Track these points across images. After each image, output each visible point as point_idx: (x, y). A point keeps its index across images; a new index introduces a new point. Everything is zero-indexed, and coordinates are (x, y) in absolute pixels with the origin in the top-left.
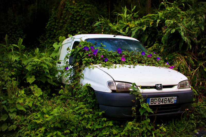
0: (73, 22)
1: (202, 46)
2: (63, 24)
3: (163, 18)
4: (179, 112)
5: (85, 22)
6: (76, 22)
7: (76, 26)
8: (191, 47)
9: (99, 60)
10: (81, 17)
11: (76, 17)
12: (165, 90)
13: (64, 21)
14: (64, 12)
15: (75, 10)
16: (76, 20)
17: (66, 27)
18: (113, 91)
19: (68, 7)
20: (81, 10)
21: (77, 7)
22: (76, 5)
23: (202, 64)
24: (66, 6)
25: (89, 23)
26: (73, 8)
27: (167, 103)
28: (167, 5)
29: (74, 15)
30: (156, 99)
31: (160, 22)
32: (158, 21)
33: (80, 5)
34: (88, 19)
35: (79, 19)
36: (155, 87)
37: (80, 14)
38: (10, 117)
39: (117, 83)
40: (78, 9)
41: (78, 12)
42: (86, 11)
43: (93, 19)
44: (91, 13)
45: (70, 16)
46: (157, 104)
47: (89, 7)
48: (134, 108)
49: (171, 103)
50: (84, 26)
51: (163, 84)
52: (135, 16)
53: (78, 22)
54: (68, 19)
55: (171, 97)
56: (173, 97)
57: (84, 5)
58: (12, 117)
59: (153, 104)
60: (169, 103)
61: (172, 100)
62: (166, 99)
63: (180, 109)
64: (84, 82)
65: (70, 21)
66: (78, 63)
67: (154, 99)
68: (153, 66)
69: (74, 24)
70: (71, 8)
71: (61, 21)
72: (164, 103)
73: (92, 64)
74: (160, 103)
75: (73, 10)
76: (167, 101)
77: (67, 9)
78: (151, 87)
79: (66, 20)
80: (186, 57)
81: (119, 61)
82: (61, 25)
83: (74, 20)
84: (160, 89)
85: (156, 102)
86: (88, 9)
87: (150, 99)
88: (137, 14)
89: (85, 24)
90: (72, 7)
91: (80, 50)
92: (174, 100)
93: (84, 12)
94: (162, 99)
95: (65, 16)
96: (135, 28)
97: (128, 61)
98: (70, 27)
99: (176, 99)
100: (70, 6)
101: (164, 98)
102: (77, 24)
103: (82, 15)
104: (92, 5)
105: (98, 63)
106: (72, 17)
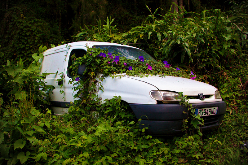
0: (22, 38)
3: (155, 30)
7: (26, 43)
9: (123, 69)
10: (32, 33)
11: (26, 33)
12: (207, 100)
13: (10, 36)
14: (10, 26)
15: (24, 25)
16: (26, 36)
17: (13, 43)
18: (159, 102)
19: (15, 21)
20: (31, 25)
21: (27, 21)
24: (12, 20)
25: (41, 39)
26: (22, 22)
29: (23, 30)
30: (203, 110)
32: (150, 33)
34: (39, 35)
36: (198, 97)
37: (31, 30)
38: (31, 142)
39: (163, 93)
40: (28, 24)
41: (28, 27)
42: (37, 26)
44: (43, 29)
45: (18, 31)
46: (203, 115)
47: (41, 22)
48: (186, 121)
49: (213, 114)
50: (35, 43)
52: (114, 30)
53: (28, 39)
54: (15, 34)
56: (215, 108)
57: (35, 19)
63: (218, 121)
65: (19, 37)
69: (23, 41)
70: (19, 22)
71: (6, 37)
72: (208, 115)
73: (115, 72)
74: (205, 115)
76: (211, 112)
77: (13, 23)
78: (194, 97)
79: (13, 36)
80: (187, 71)
82: (6, 41)
83: (23, 35)
86: (39, 24)
88: (115, 28)
89: (36, 41)
93: (35, 28)
94: (207, 109)
98: (18, 44)
99: (217, 110)
101: (209, 109)
105: (122, 72)
106: (20, 32)
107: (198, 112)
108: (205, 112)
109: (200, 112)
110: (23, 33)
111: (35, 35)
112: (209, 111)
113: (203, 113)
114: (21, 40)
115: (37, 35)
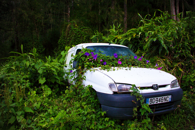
0: (76, 39)
1: (177, 51)
2: (69, 41)
3: (143, 31)
4: (172, 108)
5: (84, 38)
6: (78, 39)
7: (78, 41)
8: (168, 52)
9: (99, 64)
10: (81, 36)
11: (78, 35)
12: (161, 90)
13: (70, 38)
14: (70, 32)
15: (77, 31)
16: (78, 37)
17: (71, 42)
18: (115, 93)
19: (72, 29)
20: (81, 31)
21: (79, 29)
22: (78, 27)
23: (177, 65)
24: (71, 29)
25: (87, 39)
26: (76, 30)
27: (163, 102)
28: (145, 22)
29: (77, 34)
30: (154, 99)
31: (141, 34)
32: (140, 33)
33: (80, 28)
34: (86, 36)
35: (80, 37)
36: (152, 87)
37: (81, 33)
38: (18, 120)
39: (118, 85)
40: (79, 30)
41: (80, 32)
42: (85, 31)
43: (90, 36)
44: (88, 33)
45: (74, 35)
46: (155, 103)
47: (87, 28)
48: (135, 109)
49: (166, 102)
50: (83, 41)
51: (159, 84)
52: (120, 31)
53: (79, 39)
54: (73, 37)
55: (167, 96)
56: (169, 96)
57: (83, 27)
58: (19, 120)
59: (152, 104)
60: (165, 102)
61: (168, 99)
62: (163, 98)
63: (173, 106)
64: (86, 83)
65: (74, 38)
66: (80, 67)
67: (152, 98)
68: (145, 68)
69: (77, 40)
70: (75, 30)
71: (68, 38)
72: (161, 102)
73: (93, 67)
74: (157, 102)
75: (76, 31)
76: (164, 100)
77: (71, 30)
78: (148, 88)
79: (71, 38)
80: (164, 60)
81: (116, 64)
82: (68, 41)
83: (77, 37)
84: (156, 89)
85: (154, 101)
86: (85, 30)
87: (150, 99)
88: (121, 30)
89: (84, 40)
90: (75, 28)
91: (82, 56)
92: (169, 98)
93: (83, 32)
94: (159, 98)
95: (71, 35)
96: (122, 39)
97: (123, 64)
98: (74, 42)
99: (171, 98)
100: (74, 28)
101: (161, 97)
102: (79, 40)
103: (82, 34)
104: (88, 27)
105: (98, 66)
106: (75, 35)
107: (149, 101)
108: (157, 101)
109: (151, 101)
110: (77, 35)
111: (83, 37)
112: (162, 100)
113: (155, 102)
114: (76, 40)
115: (85, 37)
